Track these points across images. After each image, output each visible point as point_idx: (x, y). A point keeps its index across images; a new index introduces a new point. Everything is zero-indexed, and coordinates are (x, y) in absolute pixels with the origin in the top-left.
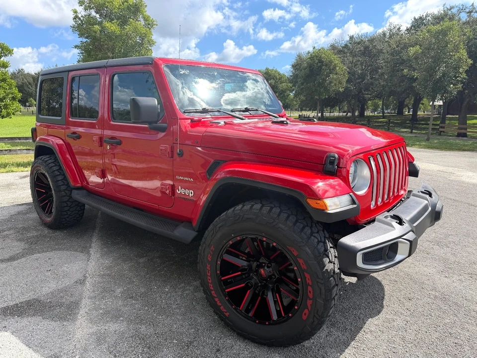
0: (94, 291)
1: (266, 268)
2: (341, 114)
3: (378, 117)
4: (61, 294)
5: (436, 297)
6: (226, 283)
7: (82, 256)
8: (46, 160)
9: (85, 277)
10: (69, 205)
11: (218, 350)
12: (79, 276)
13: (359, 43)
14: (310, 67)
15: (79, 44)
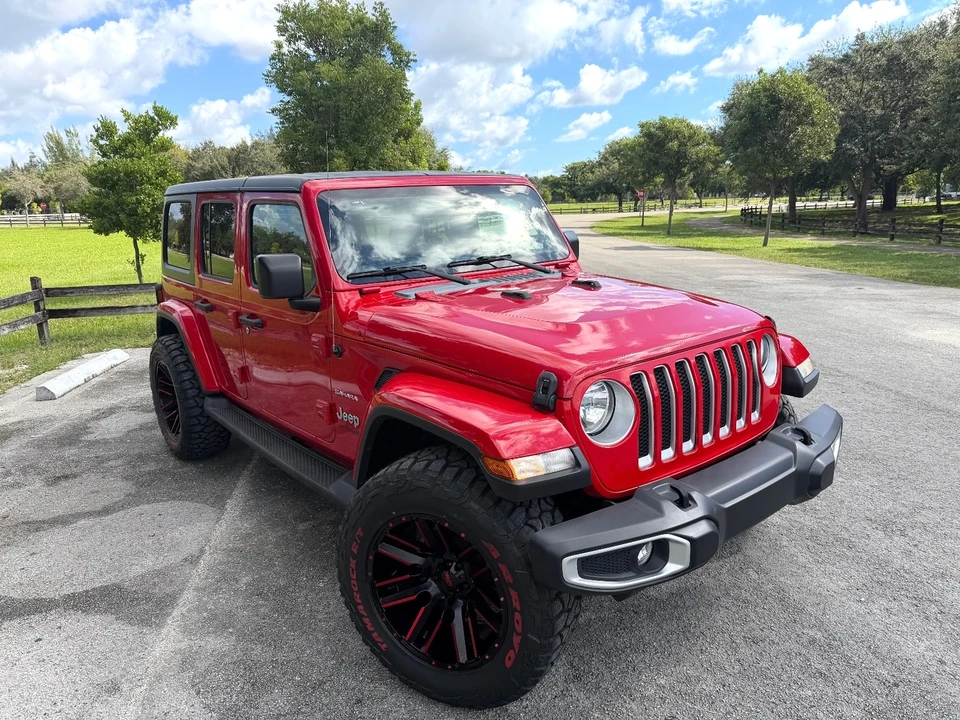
0: (207, 578)
1: (452, 570)
2: (842, 204)
3: (926, 210)
4: (156, 580)
5: (813, 641)
6: (384, 592)
7: (209, 512)
8: (167, 343)
9: (202, 551)
10: (202, 423)
11: (359, 701)
12: (193, 549)
13: (876, 51)
14: (753, 113)
15: (277, 105)
